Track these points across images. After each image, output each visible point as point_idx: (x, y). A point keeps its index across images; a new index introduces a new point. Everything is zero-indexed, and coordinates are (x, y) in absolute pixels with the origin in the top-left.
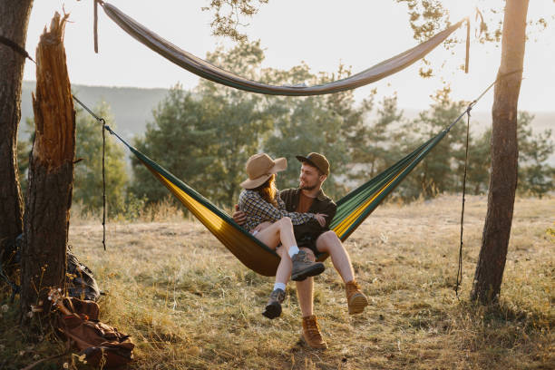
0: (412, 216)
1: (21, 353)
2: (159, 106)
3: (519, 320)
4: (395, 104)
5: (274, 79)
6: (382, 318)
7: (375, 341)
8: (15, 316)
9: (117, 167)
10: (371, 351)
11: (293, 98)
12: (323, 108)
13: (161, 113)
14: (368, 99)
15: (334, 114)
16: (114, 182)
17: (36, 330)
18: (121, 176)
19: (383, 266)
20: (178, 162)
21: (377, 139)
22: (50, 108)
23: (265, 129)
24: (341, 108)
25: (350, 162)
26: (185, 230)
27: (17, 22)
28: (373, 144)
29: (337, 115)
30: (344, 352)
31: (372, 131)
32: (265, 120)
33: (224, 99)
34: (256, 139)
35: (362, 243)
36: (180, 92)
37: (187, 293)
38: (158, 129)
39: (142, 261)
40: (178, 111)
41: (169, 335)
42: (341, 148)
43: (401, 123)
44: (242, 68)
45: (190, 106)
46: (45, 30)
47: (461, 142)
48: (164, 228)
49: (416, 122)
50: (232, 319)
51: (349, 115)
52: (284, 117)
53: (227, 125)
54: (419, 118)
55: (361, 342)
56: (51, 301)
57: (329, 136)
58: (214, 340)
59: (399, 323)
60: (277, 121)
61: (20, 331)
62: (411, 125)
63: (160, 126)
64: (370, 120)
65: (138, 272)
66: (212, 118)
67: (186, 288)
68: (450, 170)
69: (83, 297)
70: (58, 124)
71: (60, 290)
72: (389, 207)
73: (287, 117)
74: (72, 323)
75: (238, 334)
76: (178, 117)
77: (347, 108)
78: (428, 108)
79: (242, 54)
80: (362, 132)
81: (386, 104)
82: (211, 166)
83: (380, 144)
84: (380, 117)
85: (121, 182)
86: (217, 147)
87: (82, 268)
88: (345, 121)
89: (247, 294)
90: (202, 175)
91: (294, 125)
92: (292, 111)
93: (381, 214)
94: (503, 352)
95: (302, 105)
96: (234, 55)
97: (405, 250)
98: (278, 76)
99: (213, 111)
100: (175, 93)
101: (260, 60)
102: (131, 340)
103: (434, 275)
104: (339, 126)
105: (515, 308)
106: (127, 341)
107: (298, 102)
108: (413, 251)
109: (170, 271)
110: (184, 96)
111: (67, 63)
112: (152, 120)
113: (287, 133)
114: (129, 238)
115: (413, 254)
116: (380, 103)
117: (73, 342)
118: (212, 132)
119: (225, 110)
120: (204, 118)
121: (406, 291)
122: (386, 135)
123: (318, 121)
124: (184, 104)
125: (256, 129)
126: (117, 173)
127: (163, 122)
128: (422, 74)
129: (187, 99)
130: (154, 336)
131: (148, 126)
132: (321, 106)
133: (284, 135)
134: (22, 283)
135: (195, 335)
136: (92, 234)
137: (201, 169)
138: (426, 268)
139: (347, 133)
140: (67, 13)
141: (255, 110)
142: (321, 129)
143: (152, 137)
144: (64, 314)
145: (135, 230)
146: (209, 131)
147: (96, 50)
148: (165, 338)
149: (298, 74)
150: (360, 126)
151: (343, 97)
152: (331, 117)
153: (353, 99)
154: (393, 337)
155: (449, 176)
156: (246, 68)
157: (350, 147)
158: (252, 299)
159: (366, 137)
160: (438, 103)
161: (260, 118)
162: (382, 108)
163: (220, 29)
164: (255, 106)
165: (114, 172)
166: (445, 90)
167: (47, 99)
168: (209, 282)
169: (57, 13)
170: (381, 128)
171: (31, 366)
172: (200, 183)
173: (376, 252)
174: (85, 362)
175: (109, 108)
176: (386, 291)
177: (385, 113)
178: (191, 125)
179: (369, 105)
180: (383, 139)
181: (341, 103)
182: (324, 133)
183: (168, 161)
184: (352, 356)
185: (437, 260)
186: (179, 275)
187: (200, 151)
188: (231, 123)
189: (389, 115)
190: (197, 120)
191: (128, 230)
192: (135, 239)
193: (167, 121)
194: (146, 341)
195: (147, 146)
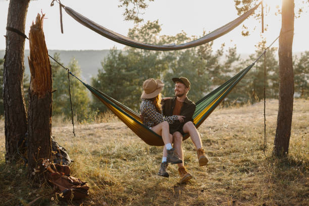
0: (243, 113)
1: (30, 194)
2: (105, 60)
3: (299, 166)
4: (235, 51)
5: (167, 41)
6: (224, 168)
7: (220, 180)
8: (26, 175)
9: (83, 94)
10: (217, 185)
11: (179, 51)
12: (195, 56)
13: (106, 63)
14: (220, 49)
15: (201, 59)
16: (82, 103)
17: (37, 182)
18: (86, 99)
19: (226, 140)
20: (116, 90)
21: (227, 71)
22: (38, 64)
23: (164, 69)
24: (205, 55)
25: (212, 85)
26: (119, 126)
27: (20, 19)
28: (224, 74)
29: (203, 59)
30: (202, 187)
31: (223, 67)
32: (163, 64)
33: (140, 53)
34: (159, 75)
35: (215, 128)
36: (115, 51)
37: (119, 160)
38: (104, 72)
39: (96, 144)
40: (115, 62)
41: (108, 182)
42: (206, 77)
43: (239, 62)
44: (149, 36)
45: (121, 58)
46: (33, 23)
47: (274, 70)
48: (107, 126)
49: (247, 60)
50: (142, 172)
51: (210, 59)
52: (174, 62)
53: (142, 68)
54: (249, 58)
55: (212, 181)
56: (44, 166)
57: (200, 71)
58: (132, 183)
59: (233, 170)
60: (170, 64)
61: (29, 183)
62: (245, 62)
63: (106, 70)
64: (222, 61)
65: (93, 150)
66: (133, 64)
67: (118, 157)
68: (268, 86)
69: (61, 163)
70: (42, 72)
71: (48, 160)
72: (231, 108)
73: (175, 62)
74: (56, 177)
75: (145, 179)
76: (115, 65)
77: (209, 55)
78: (254, 52)
79: (148, 28)
80: (218, 68)
81: (230, 51)
82: (135, 91)
83: (228, 74)
84: (227, 59)
85: (86, 103)
86: (138, 80)
87: (61, 148)
88: (208, 62)
89: (151, 158)
90: (130, 96)
91: (180, 66)
92: (178, 58)
93: (227, 112)
94: (289, 183)
95: (183, 54)
96: (144, 29)
97: (238, 131)
98: (169, 39)
99: (134, 60)
100: (113, 52)
101: (159, 31)
102: (88, 185)
103: (254, 144)
104: (205, 65)
105: (296, 159)
106: (85, 185)
107: (181, 53)
108: (243, 131)
109: (109, 148)
110: (118, 53)
111: (45, 40)
112: (101, 67)
113: (176, 71)
114: (89, 132)
115: (243, 133)
116: (227, 51)
117: (56, 187)
118: (134, 72)
119: (141, 60)
120: (129, 65)
121: (238, 153)
122: (231, 69)
123: (193, 63)
124: (118, 58)
125: (159, 69)
126: (83, 97)
127: (107, 68)
128: (243, 34)
129: (120, 55)
130: (100, 183)
131: (99, 71)
132: (194, 55)
133: (174, 72)
134: (29, 157)
135: (122, 181)
136: (69, 131)
137: (129, 93)
138: (249, 140)
139: (209, 69)
140: (44, 14)
141: (157, 59)
142: (195, 67)
143: (101, 77)
144: (52, 172)
145: (92, 128)
146: (133, 72)
147: (62, 32)
148: (106, 183)
149: (180, 38)
150: (216, 64)
151: (206, 49)
152: (200, 60)
153: (212, 50)
154: (229, 178)
155: (268, 90)
156: (151, 35)
157: (212, 76)
158: (154, 161)
159: (220, 71)
160: (259, 49)
161: (160, 63)
162: (228, 54)
163: (129, 16)
164: (158, 56)
165: (81, 97)
166: (263, 42)
167: (36, 59)
168: (130, 153)
169: (38, 14)
170: (228, 65)
171: (35, 200)
172: (129, 101)
173: (223, 133)
174: (63, 197)
175: (77, 62)
176: (227, 154)
177: (230, 57)
178: (123, 69)
179: (221, 53)
180: (230, 71)
181: (205, 52)
182: (197, 70)
183: (111, 90)
184: (207, 189)
185: (256, 135)
186: (115, 150)
187: (128, 83)
188: (145, 67)
189: (232, 57)
190: (126, 66)
191: (87, 128)
192: (92, 132)
193: (109, 68)
194: (95, 185)
195: (99, 82)
